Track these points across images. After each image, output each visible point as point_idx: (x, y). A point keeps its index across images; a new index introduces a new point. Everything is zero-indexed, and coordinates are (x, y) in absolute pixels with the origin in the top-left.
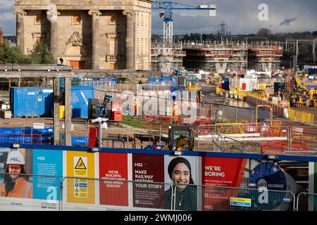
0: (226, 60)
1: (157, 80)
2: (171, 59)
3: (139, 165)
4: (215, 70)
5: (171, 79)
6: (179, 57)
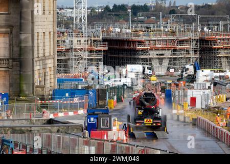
0: (168, 54)
1: (67, 95)
2: (86, 55)
5: (87, 93)
6: (98, 52)
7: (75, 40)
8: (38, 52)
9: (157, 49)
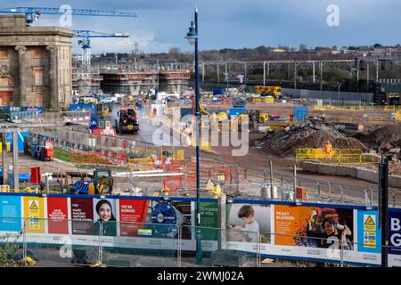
0: (140, 83)
1: (78, 108)
2: (90, 84)
3: (76, 205)
4: (129, 93)
5: (91, 106)
6: (97, 81)
7: (83, 74)
8: (61, 82)
9: (133, 80)
